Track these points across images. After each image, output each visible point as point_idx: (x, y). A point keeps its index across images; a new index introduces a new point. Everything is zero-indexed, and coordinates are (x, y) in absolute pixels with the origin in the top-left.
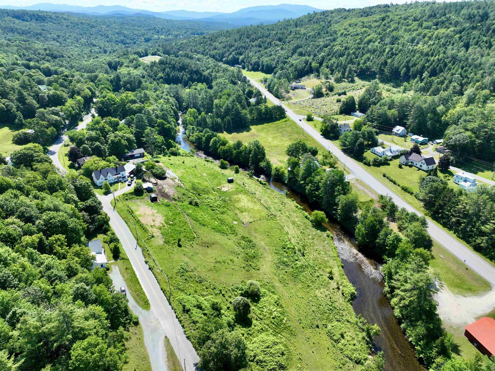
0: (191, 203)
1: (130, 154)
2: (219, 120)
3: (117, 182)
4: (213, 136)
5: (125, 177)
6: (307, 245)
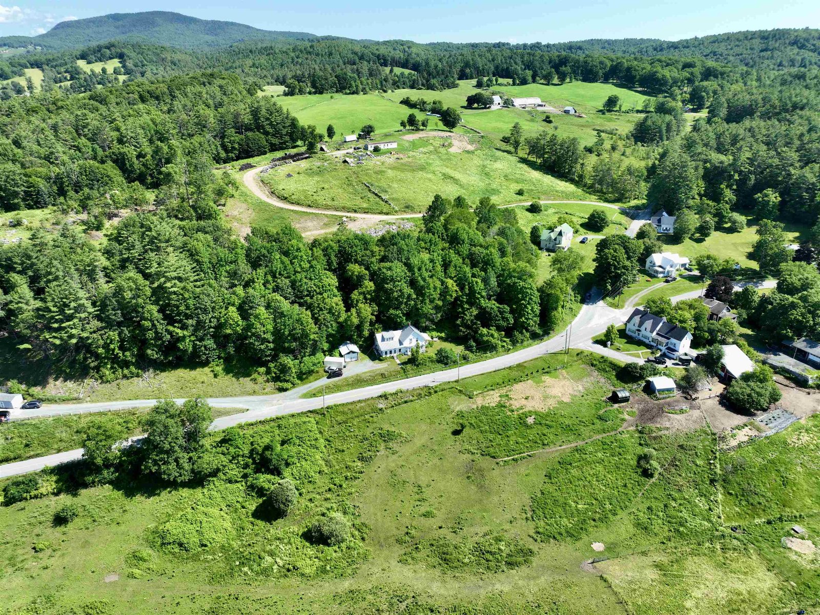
0: (641, 458)
3: (649, 347)
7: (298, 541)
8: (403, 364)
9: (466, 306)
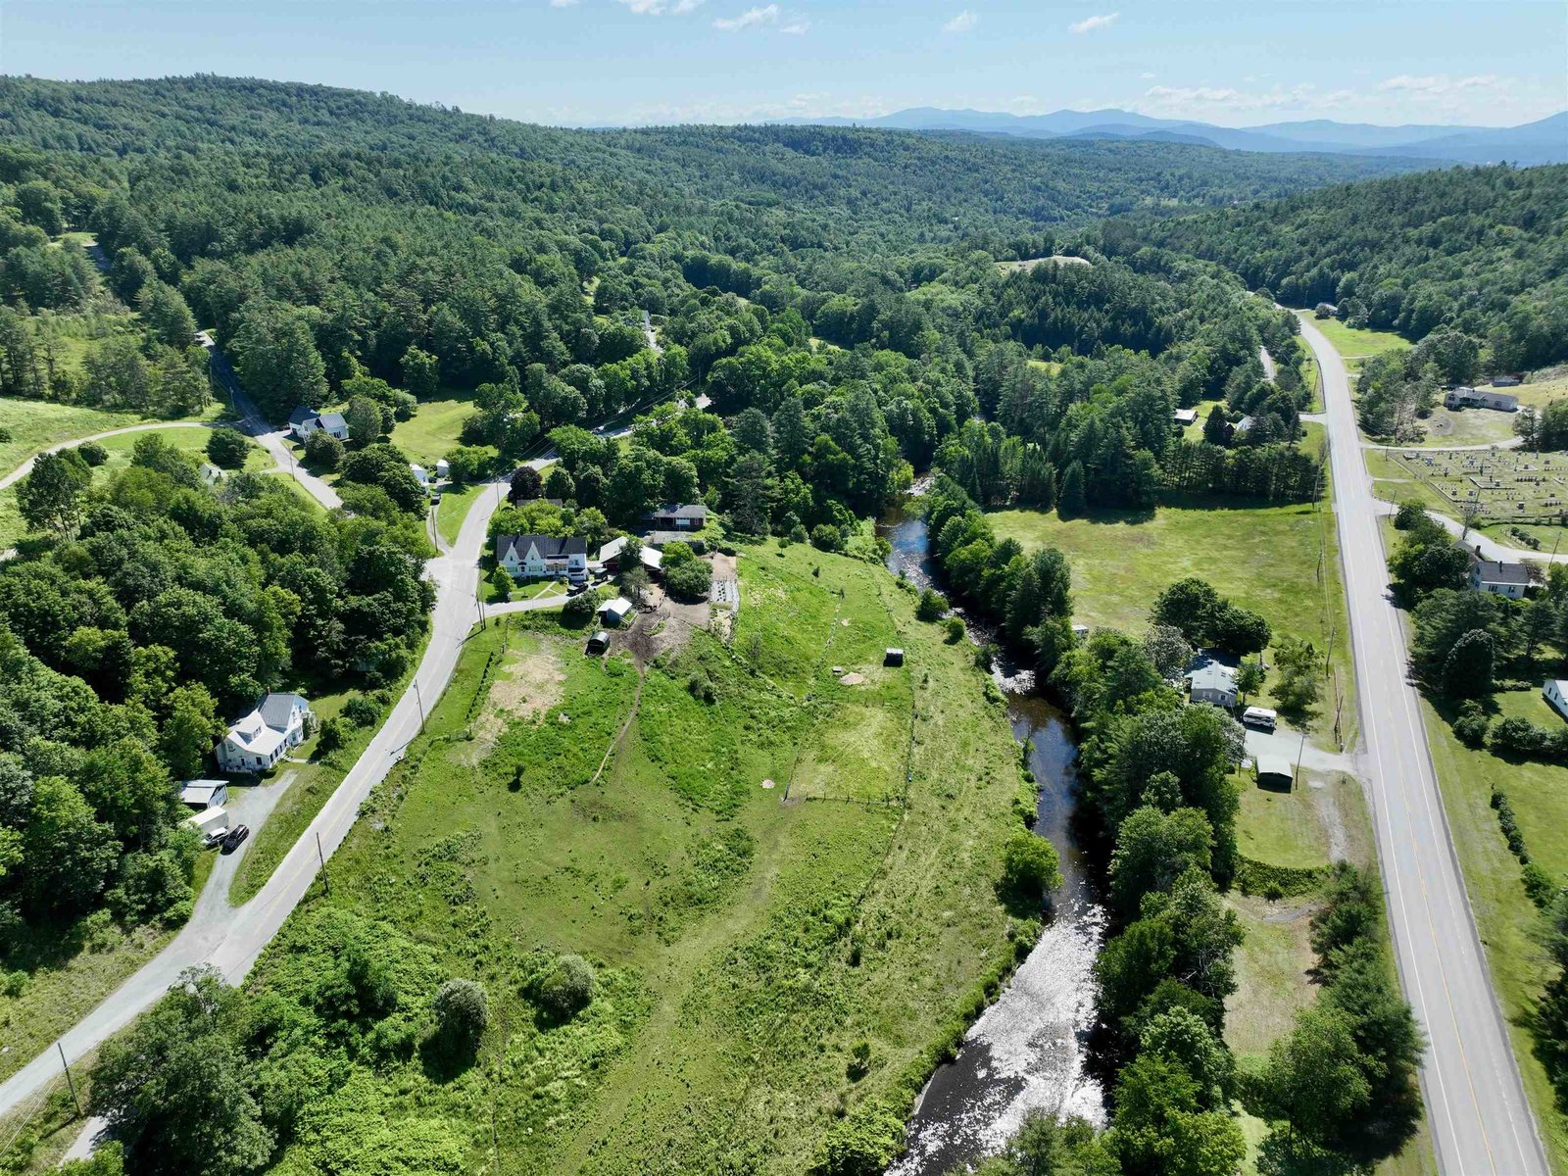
0: (692, 688)
1: (662, 513)
2: (1048, 469)
3: (550, 579)
4: (961, 511)
5: (581, 570)
6: (908, 936)
7: (542, 1040)
8: (315, 757)
9: (320, 622)
